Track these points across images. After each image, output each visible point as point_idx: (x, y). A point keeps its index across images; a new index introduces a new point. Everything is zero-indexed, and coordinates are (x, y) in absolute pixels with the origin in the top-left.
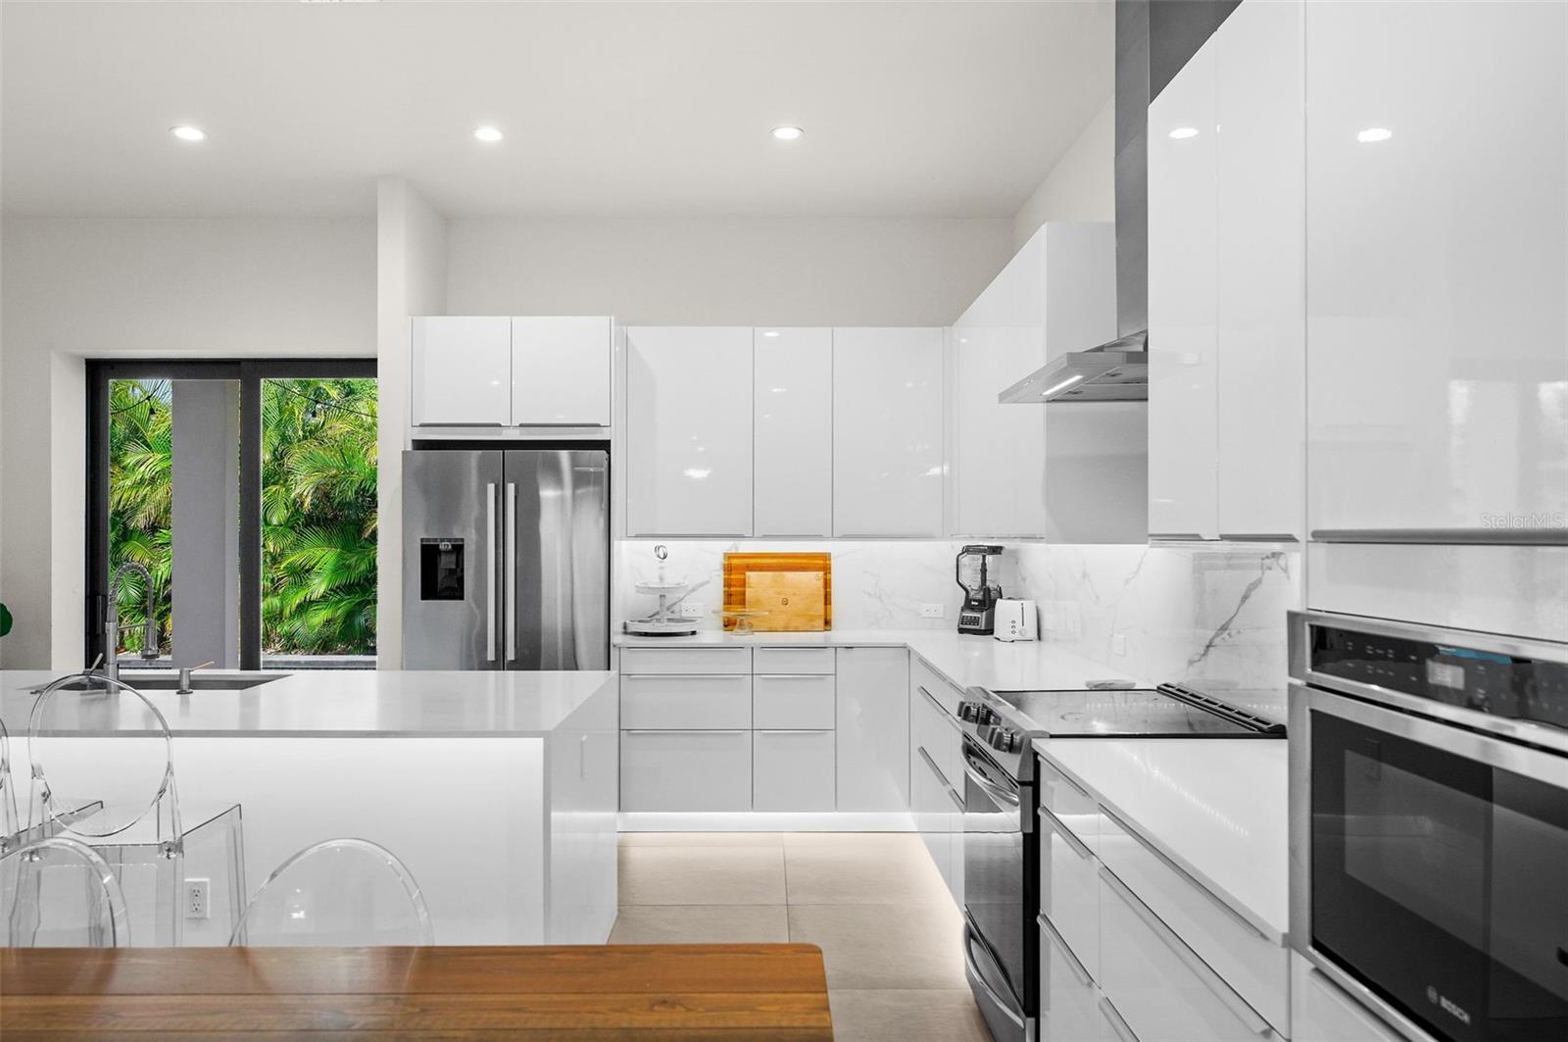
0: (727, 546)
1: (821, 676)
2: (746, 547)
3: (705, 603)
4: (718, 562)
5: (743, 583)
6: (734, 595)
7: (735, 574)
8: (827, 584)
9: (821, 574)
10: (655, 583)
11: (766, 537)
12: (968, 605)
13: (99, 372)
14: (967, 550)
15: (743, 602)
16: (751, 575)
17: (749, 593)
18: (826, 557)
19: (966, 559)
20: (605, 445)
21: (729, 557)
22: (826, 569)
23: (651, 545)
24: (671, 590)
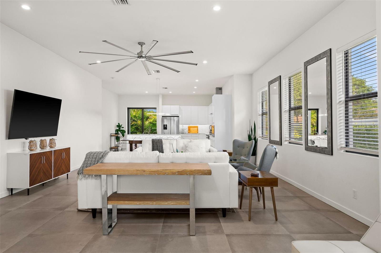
0: (188, 125)
1: (197, 136)
2: (190, 125)
3: (186, 131)
4: (188, 127)
5: (190, 129)
6: (189, 130)
7: (189, 128)
8: (198, 129)
9: (197, 128)
10: (182, 128)
11: (192, 124)
12: (210, 131)
13: (128, 109)
14: (210, 126)
15: (190, 130)
16: (191, 128)
17: (191, 130)
18: (198, 126)
19: (210, 127)
20: (178, 117)
21: (189, 126)
22: (198, 127)
23: (182, 125)
24: (184, 129)
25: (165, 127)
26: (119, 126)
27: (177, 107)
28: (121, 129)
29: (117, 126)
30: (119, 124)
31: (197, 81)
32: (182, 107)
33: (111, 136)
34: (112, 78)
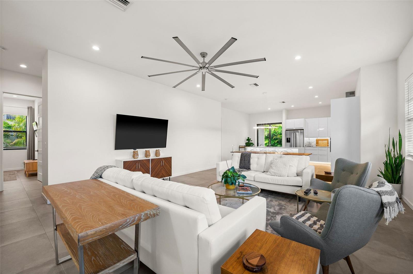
0: (317, 138)
1: (326, 150)
2: (319, 138)
3: (314, 143)
4: (316, 140)
8: (328, 142)
10: (308, 141)
11: (321, 137)
13: (258, 125)
15: (318, 143)
16: (319, 141)
18: (328, 139)
20: (303, 130)
21: (317, 139)
23: (308, 138)
24: (310, 142)
25: (288, 140)
26: (248, 140)
27: (302, 120)
28: (250, 142)
29: (247, 139)
30: (248, 138)
31: (311, 87)
32: (308, 120)
33: (239, 148)
34: (226, 99)
